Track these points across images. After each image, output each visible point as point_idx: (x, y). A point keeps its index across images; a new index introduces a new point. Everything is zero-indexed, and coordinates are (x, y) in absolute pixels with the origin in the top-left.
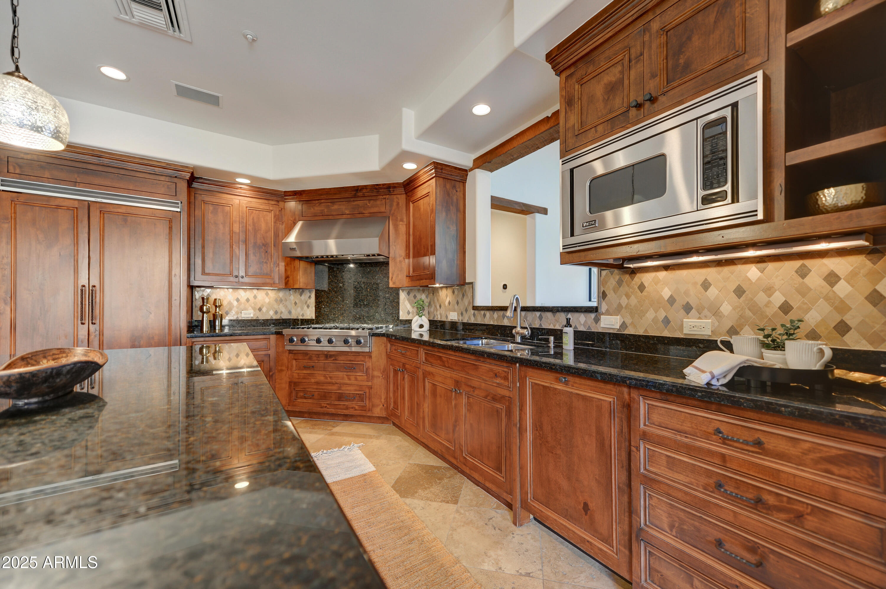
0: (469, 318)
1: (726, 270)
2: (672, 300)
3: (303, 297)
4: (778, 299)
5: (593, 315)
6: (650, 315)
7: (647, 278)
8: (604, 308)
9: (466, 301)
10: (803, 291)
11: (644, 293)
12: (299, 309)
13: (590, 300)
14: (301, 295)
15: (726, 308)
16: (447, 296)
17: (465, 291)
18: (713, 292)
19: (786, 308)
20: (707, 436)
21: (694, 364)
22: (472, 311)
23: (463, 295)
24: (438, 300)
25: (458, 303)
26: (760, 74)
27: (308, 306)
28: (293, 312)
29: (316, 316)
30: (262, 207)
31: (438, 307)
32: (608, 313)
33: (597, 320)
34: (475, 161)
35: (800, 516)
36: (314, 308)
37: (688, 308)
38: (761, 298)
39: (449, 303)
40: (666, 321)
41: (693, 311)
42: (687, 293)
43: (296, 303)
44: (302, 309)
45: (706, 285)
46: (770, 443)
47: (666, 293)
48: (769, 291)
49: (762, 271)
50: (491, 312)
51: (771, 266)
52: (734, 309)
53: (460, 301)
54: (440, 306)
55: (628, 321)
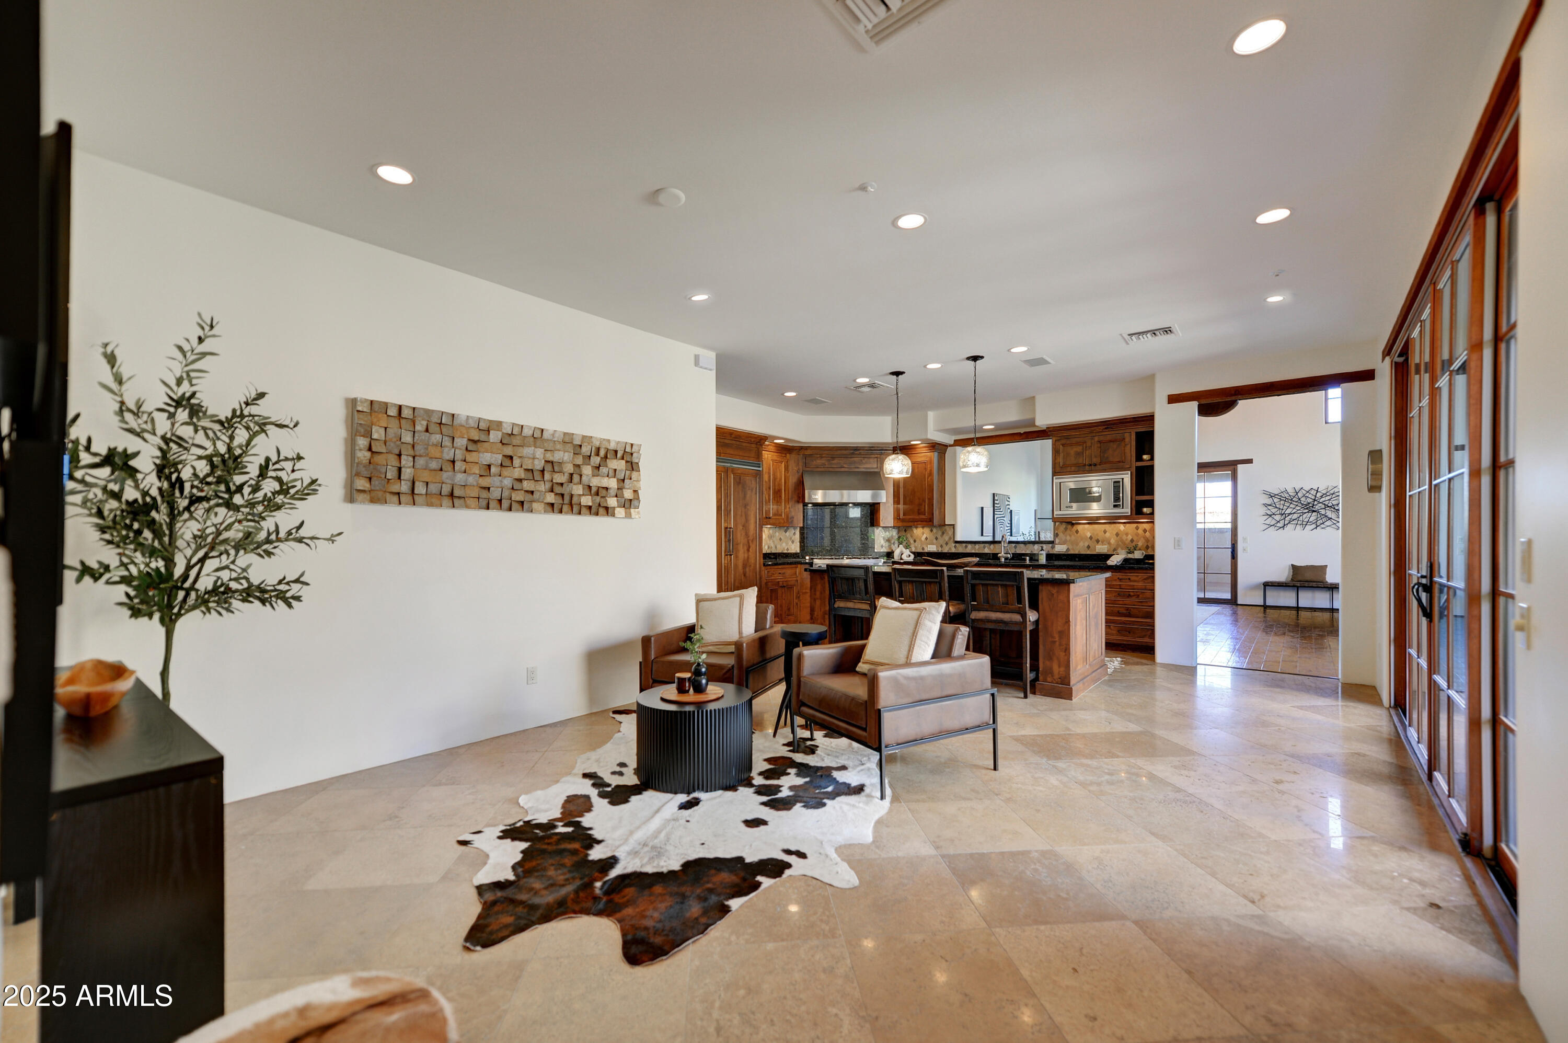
0: (950, 549)
1: (1113, 525)
2: (1091, 538)
3: (788, 534)
4: (1130, 537)
5: (1051, 545)
6: (1081, 544)
7: (1080, 527)
8: (1057, 541)
9: (946, 538)
10: (1137, 535)
11: (1078, 534)
12: (784, 545)
13: (982, 535)
14: (786, 532)
15: (1113, 541)
16: (923, 534)
17: (946, 530)
18: (1108, 535)
19: (1132, 541)
20: (1115, 580)
21: (1110, 559)
22: (954, 545)
23: (943, 533)
24: (911, 536)
25: (936, 539)
26: (1129, 472)
27: (793, 542)
28: (778, 546)
29: (801, 550)
30: (778, 459)
31: (912, 541)
32: (1059, 544)
33: (1053, 548)
34: (955, 441)
35: (1138, 596)
36: (799, 544)
37: (1098, 541)
38: (1124, 537)
39: (926, 539)
40: (1089, 547)
41: (1100, 542)
42: (1097, 535)
43: (781, 539)
44: (787, 544)
45: (1105, 532)
46: (1132, 578)
47: (1089, 535)
48: (1127, 534)
49: (1125, 527)
50: (973, 545)
51: (1128, 525)
52: (1116, 541)
53: (939, 537)
54: (915, 541)
55: (1070, 547)
